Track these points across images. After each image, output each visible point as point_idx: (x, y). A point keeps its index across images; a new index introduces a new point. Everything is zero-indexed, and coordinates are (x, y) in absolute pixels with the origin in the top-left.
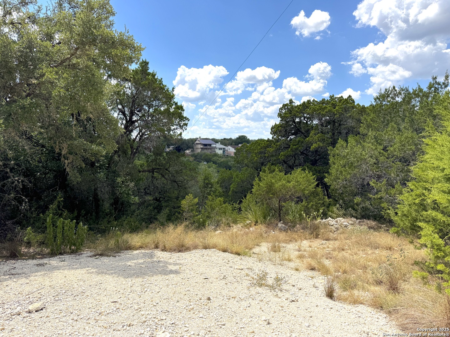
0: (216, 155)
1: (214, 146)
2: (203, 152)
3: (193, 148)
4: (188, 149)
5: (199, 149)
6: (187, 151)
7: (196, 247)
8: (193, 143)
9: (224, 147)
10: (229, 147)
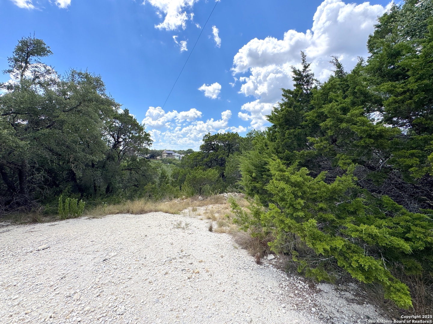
0: (175, 159)
1: (174, 154)
2: (167, 158)
3: (161, 155)
4: (158, 155)
5: (165, 156)
6: (158, 157)
7: (151, 211)
8: (161, 153)
9: (180, 155)
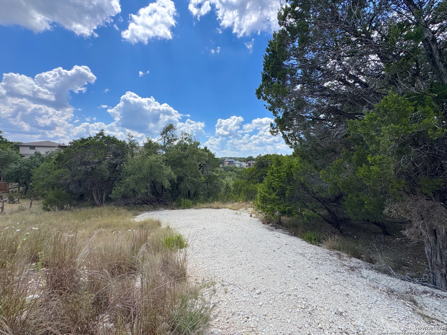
0: (236, 167)
2: (229, 166)
3: (223, 163)
5: (226, 164)
6: (220, 165)
8: (223, 161)
9: (240, 163)
10: (243, 163)
